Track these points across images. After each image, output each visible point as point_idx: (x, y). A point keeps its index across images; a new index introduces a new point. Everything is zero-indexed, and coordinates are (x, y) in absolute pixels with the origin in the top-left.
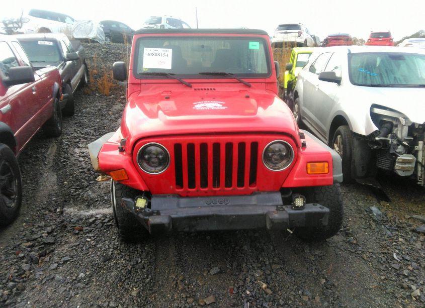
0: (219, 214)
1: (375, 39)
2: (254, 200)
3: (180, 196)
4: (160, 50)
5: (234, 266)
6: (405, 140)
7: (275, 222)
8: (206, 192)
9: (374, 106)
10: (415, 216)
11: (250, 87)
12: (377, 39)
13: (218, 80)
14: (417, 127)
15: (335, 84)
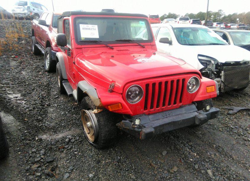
0: (174, 120)
1: (152, 19)
2: (183, 110)
3: (149, 114)
4: (90, 26)
5: (173, 148)
6: (215, 71)
7: (202, 120)
8: (159, 110)
9: (199, 55)
10: (223, 107)
11: (144, 47)
12: (153, 19)
13: (127, 44)
14: (219, 64)
15: (168, 45)
